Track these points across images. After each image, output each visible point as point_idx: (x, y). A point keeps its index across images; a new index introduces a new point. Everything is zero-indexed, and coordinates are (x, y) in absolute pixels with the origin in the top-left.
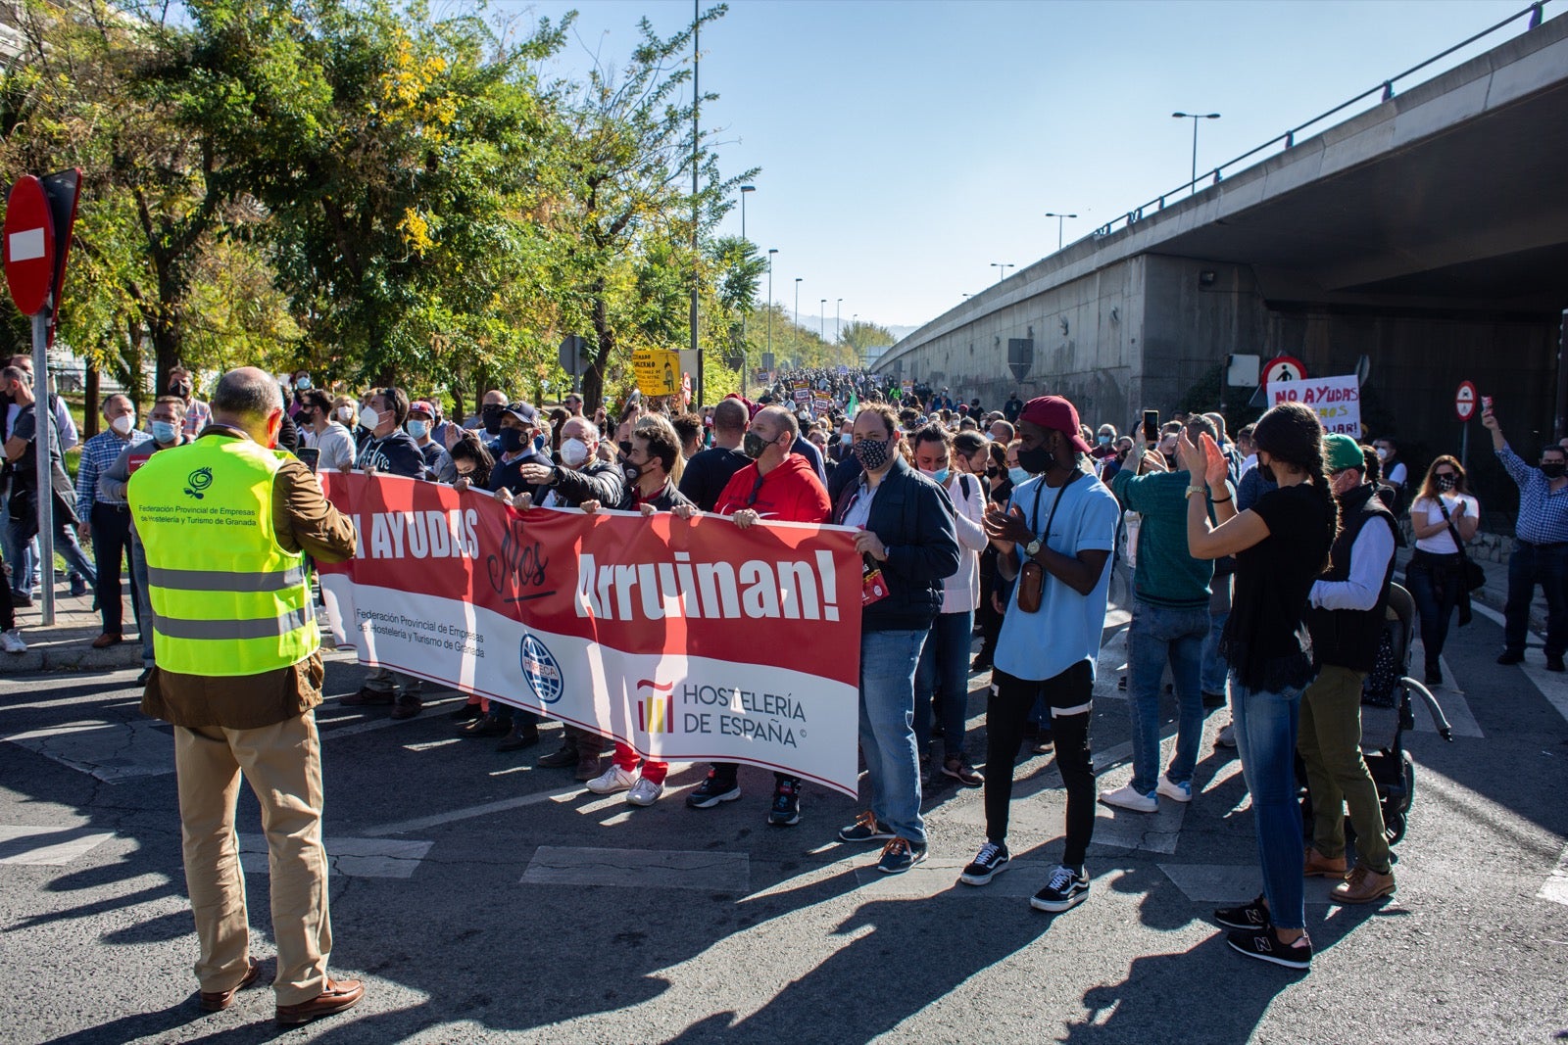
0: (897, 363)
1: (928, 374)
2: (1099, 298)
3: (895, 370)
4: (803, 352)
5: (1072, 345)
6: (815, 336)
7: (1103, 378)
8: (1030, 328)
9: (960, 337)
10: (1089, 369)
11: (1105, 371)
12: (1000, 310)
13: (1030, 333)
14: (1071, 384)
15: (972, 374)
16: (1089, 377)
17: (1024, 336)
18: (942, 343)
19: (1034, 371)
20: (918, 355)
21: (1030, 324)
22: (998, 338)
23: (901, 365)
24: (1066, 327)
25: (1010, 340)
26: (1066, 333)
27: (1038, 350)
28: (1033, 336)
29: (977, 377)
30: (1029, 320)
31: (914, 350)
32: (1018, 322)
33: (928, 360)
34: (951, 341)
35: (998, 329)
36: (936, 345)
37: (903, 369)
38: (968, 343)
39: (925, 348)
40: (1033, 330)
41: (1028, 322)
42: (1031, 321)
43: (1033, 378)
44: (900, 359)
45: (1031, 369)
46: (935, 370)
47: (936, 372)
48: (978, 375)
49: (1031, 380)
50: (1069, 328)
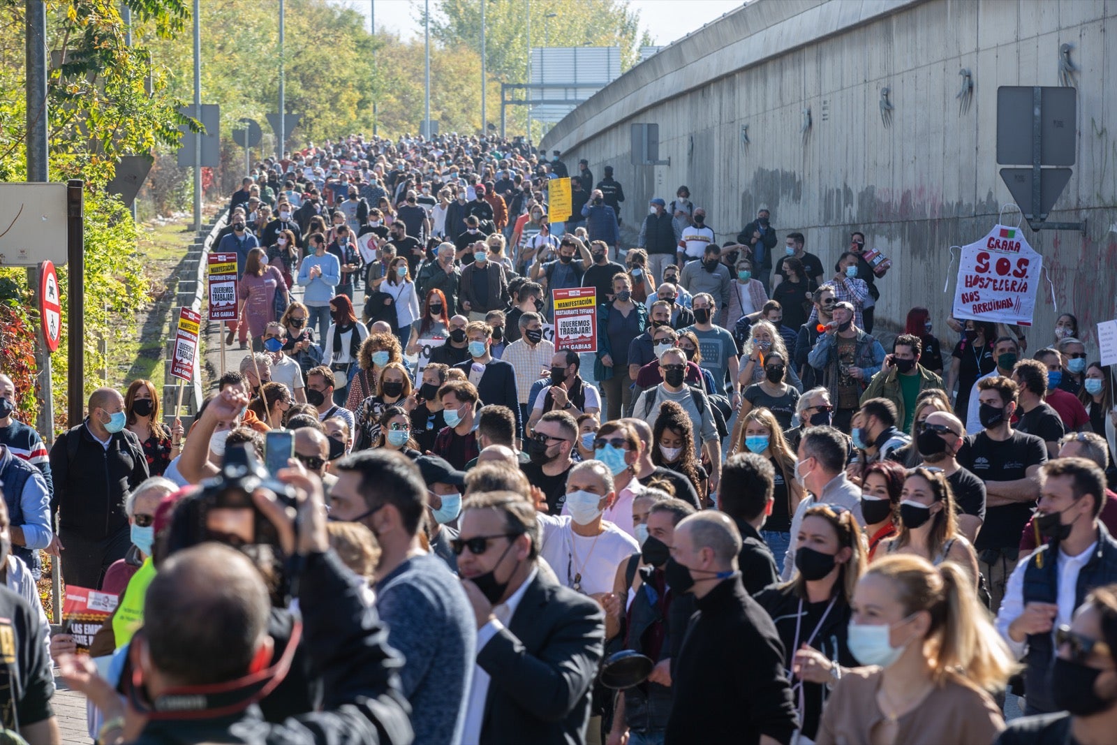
1: (745, 178)
3: (634, 157)
4: (307, 82)
6: (346, 21)
8: (1067, 51)
13: (1068, 67)
15: (889, 187)
18: (789, 74)
20: (715, 106)
21: (1067, 38)
25: (1001, 89)
27: (1093, 121)
28: (1077, 77)
29: (906, 197)
30: (1063, 26)
31: (700, 93)
32: (1029, 30)
33: (746, 128)
34: (819, 73)
35: (968, 45)
36: (772, 80)
37: (662, 156)
38: (874, 85)
39: (732, 89)
40: (1075, 58)
41: (1059, 29)
42: (1068, 28)
43: (1078, 210)
44: (649, 119)
45: (1072, 181)
46: (770, 167)
47: (774, 173)
48: (909, 192)
49: (1070, 218)
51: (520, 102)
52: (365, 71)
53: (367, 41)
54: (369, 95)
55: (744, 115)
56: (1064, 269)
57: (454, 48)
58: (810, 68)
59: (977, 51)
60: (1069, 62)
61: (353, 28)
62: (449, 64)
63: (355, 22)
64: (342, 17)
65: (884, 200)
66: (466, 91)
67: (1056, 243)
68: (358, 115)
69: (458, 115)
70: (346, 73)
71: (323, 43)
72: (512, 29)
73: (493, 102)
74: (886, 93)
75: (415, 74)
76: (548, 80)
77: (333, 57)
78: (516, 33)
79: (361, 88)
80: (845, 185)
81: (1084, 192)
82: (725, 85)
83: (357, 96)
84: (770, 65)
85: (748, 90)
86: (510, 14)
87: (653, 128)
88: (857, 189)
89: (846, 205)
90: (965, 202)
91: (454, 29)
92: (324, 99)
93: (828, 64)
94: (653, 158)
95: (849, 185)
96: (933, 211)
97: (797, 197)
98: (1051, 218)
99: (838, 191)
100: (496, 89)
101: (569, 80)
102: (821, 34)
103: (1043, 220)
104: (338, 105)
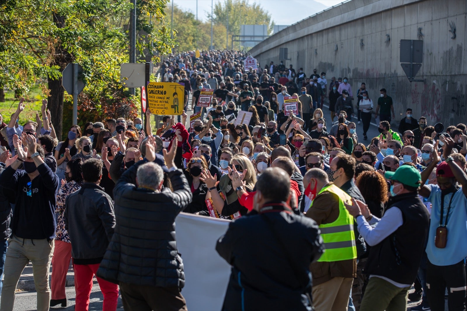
0: (283, 49)
1: (315, 65)
3: (280, 57)
5: (459, 49)
6: (190, 16)
8: (420, 30)
9: (349, 31)
12: (390, 10)
13: (420, 34)
14: (459, 83)
15: (363, 68)
17: (414, 37)
18: (330, 35)
19: (424, 70)
20: (306, 43)
21: (420, 26)
22: (389, 36)
23: (286, 53)
24: (454, 31)
25: (402, 40)
26: (454, 37)
27: (428, 50)
28: (423, 37)
29: (368, 71)
30: (419, 22)
31: (301, 39)
32: (408, 23)
33: (316, 50)
34: (340, 34)
35: (388, 27)
36: (325, 37)
37: (289, 57)
38: (358, 38)
39: (312, 38)
40: (423, 32)
41: (418, 23)
42: (420, 23)
43: (423, 76)
44: (284, 47)
45: (421, 68)
46: (324, 61)
47: (325, 63)
48: (369, 70)
49: (421, 78)
50: (457, 33)
51: (237, 41)
52: (195, 31)
53: (195, 22)
54: (196, 38)
55: (315, 46)
56: (418, 93)
57: (218, 24)
58: (337, 33)
59: (392, 29)
60: (421, 33)
61: (192, 18)
62: (217, 29)
63: (192, 17)
64: (188, 15)
65: (361, 72)
66: (222, 37)
67: (416, 85)
68: (192, 43)
69: (219, 44)
70: (190, 31)
71: (183, 23)
72: (234, 19)
73: (230, 41)
74: (362, 40)
75: (207, 32)
76: (246, 34)
77: (186, 27)
78: (236, 20)
79: (193, 36)
80: (348, 67)
81: (425, 71)
82: (309, 37)
83: (192, 38)
84: (324, 32)
85: (317, 39)
86: (234, 15)
87: (286, 49)
88: (352, 69)
89: (348, 73)
90: (387, 73)
91: (218, 19)
92: (183, 39)
93: (343, 32)
94: (286, 58)
95: (350, 67)
96: (377, 75)
97: (332, 70)
98: (415, 78)
99: (346, 69)
100: (230, 37)
101: (252, 34)
102: (341, 23)
103: (413, 79)
104: (187, 41)
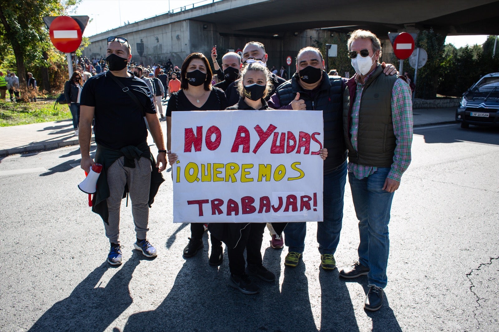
2: (171, 32)
5: (161, 46)
7: (175, 55)
8: (141, 40)
10: (169, 52)
11: (175, 53)
16: (169, 55)
19: (145, 53)
21: (141, 38)
26: (158, 42)
27: (146, 46)
28: (143, 42)
32: (136, 38)
49: (144, 56)
50: (159, 40)
